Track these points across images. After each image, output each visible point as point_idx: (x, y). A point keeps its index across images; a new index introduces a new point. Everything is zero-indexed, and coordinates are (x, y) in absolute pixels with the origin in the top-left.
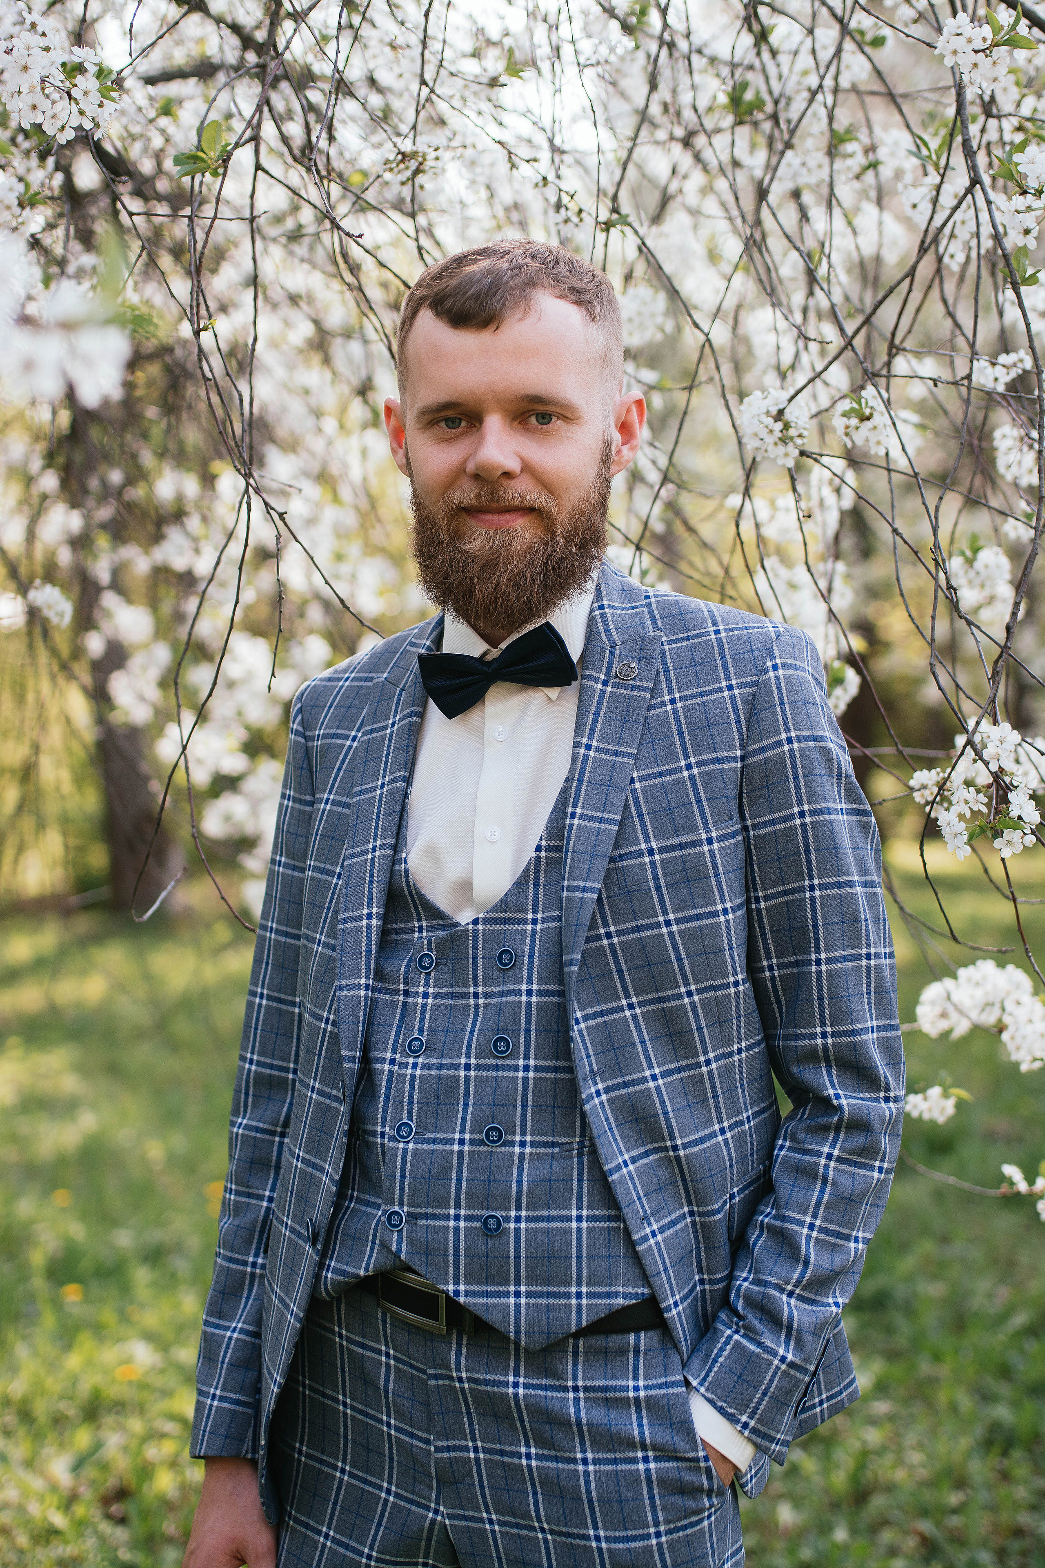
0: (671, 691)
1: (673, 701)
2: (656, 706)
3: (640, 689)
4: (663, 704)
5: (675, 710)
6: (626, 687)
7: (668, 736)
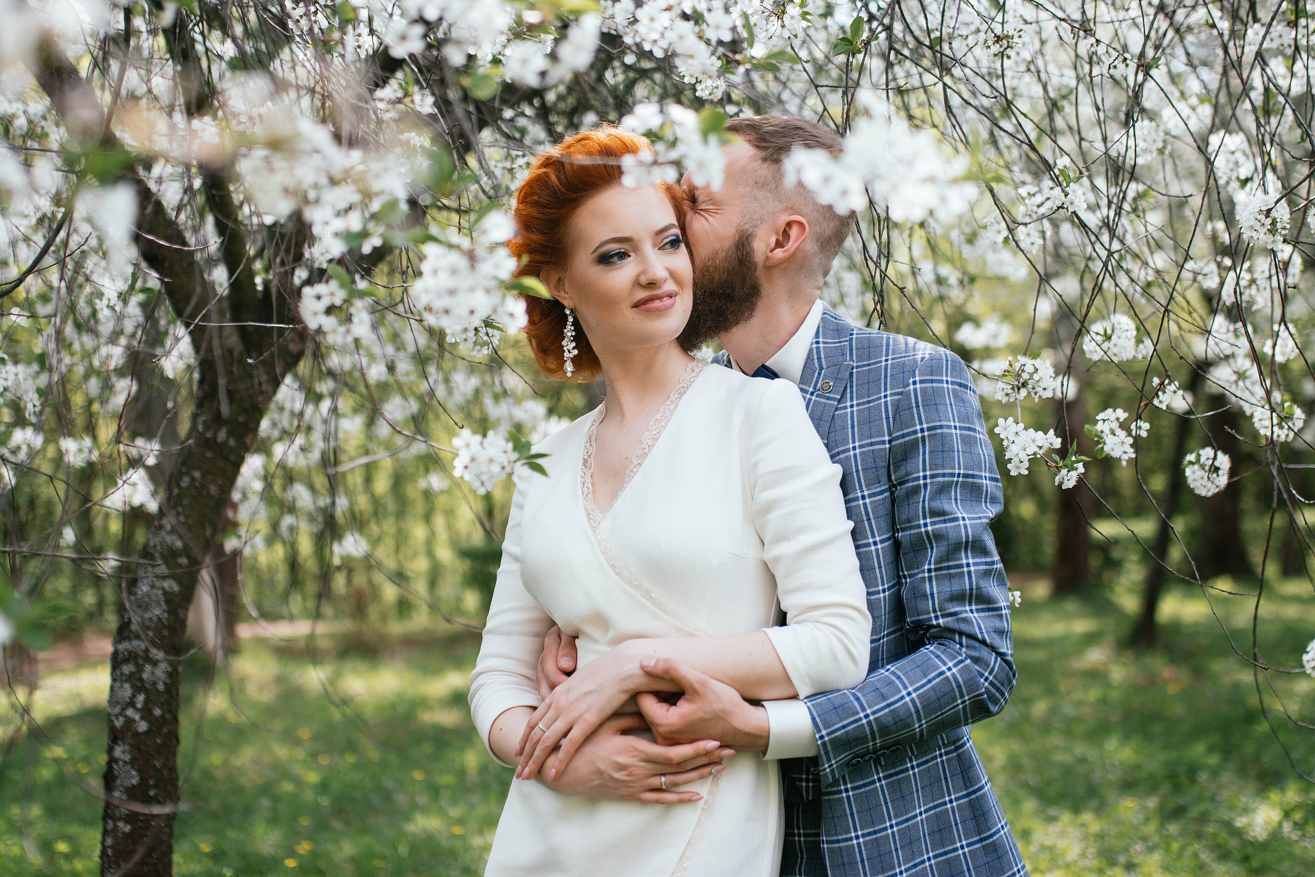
0: (852, 400)
1: (852, 406)
2: (841, 409)
3: (832, 399)
4: (846, 408)
5: (852, 412)
6: (824, 397)
7: (845, 428)
